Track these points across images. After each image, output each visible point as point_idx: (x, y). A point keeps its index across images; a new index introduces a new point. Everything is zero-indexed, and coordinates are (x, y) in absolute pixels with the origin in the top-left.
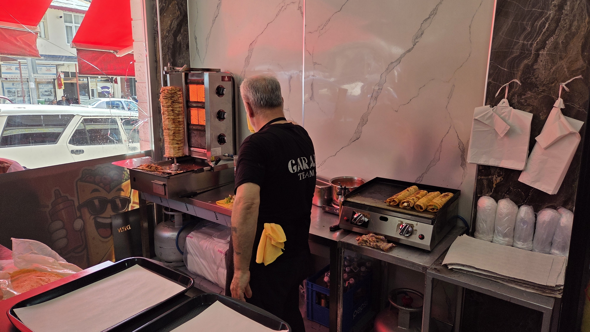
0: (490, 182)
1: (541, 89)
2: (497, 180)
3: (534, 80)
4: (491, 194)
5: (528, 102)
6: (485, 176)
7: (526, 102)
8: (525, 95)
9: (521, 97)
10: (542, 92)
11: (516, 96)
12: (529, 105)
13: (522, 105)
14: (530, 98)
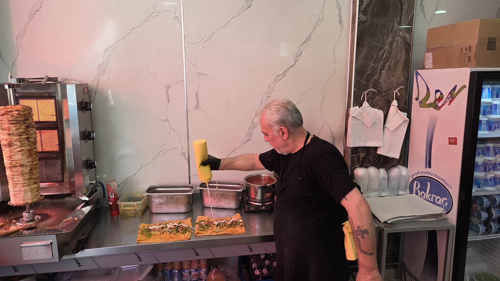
0: (359, 157)
1: (384, 94)
2: (362, 155)
3: (379, 89)
4: (359, 165)
5: (377, 103)
6: (356, 154)
7: (376, 103)
8: (375, 98)
9: (373, 100)
10: (384, 96)
11: (370, 99)
12: (377, 105)
13: (374, 105)
14: (378, 100)
